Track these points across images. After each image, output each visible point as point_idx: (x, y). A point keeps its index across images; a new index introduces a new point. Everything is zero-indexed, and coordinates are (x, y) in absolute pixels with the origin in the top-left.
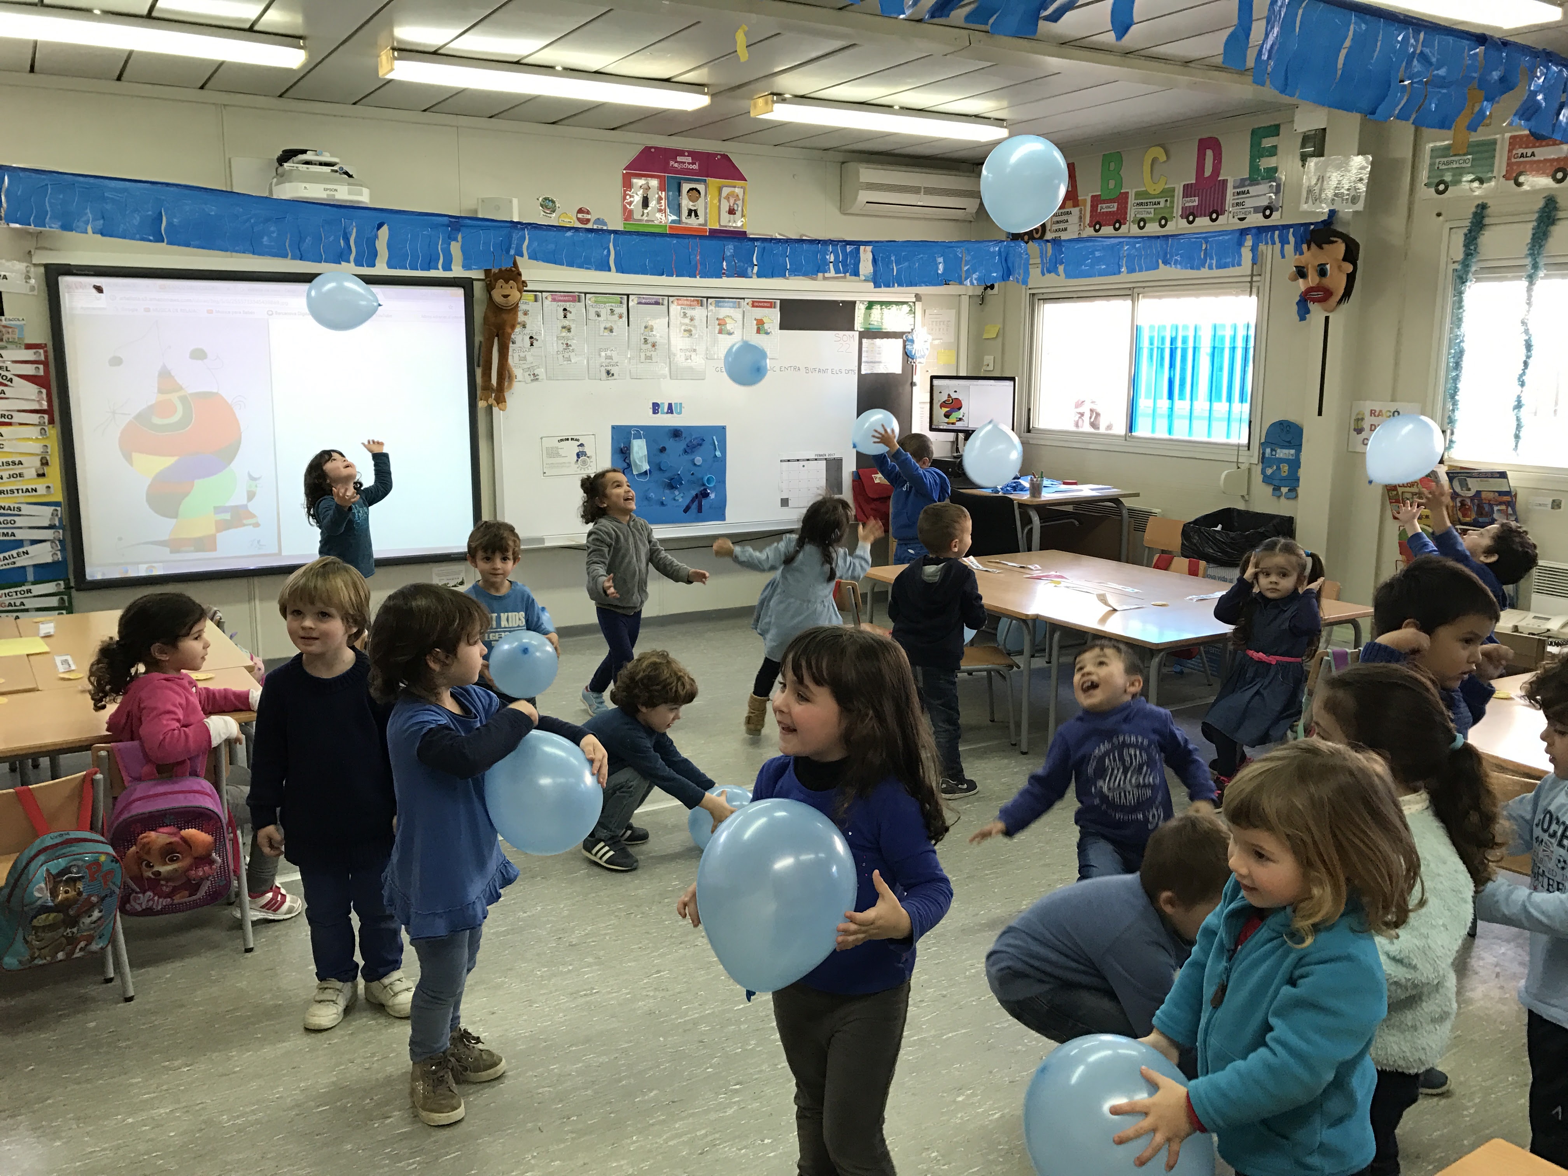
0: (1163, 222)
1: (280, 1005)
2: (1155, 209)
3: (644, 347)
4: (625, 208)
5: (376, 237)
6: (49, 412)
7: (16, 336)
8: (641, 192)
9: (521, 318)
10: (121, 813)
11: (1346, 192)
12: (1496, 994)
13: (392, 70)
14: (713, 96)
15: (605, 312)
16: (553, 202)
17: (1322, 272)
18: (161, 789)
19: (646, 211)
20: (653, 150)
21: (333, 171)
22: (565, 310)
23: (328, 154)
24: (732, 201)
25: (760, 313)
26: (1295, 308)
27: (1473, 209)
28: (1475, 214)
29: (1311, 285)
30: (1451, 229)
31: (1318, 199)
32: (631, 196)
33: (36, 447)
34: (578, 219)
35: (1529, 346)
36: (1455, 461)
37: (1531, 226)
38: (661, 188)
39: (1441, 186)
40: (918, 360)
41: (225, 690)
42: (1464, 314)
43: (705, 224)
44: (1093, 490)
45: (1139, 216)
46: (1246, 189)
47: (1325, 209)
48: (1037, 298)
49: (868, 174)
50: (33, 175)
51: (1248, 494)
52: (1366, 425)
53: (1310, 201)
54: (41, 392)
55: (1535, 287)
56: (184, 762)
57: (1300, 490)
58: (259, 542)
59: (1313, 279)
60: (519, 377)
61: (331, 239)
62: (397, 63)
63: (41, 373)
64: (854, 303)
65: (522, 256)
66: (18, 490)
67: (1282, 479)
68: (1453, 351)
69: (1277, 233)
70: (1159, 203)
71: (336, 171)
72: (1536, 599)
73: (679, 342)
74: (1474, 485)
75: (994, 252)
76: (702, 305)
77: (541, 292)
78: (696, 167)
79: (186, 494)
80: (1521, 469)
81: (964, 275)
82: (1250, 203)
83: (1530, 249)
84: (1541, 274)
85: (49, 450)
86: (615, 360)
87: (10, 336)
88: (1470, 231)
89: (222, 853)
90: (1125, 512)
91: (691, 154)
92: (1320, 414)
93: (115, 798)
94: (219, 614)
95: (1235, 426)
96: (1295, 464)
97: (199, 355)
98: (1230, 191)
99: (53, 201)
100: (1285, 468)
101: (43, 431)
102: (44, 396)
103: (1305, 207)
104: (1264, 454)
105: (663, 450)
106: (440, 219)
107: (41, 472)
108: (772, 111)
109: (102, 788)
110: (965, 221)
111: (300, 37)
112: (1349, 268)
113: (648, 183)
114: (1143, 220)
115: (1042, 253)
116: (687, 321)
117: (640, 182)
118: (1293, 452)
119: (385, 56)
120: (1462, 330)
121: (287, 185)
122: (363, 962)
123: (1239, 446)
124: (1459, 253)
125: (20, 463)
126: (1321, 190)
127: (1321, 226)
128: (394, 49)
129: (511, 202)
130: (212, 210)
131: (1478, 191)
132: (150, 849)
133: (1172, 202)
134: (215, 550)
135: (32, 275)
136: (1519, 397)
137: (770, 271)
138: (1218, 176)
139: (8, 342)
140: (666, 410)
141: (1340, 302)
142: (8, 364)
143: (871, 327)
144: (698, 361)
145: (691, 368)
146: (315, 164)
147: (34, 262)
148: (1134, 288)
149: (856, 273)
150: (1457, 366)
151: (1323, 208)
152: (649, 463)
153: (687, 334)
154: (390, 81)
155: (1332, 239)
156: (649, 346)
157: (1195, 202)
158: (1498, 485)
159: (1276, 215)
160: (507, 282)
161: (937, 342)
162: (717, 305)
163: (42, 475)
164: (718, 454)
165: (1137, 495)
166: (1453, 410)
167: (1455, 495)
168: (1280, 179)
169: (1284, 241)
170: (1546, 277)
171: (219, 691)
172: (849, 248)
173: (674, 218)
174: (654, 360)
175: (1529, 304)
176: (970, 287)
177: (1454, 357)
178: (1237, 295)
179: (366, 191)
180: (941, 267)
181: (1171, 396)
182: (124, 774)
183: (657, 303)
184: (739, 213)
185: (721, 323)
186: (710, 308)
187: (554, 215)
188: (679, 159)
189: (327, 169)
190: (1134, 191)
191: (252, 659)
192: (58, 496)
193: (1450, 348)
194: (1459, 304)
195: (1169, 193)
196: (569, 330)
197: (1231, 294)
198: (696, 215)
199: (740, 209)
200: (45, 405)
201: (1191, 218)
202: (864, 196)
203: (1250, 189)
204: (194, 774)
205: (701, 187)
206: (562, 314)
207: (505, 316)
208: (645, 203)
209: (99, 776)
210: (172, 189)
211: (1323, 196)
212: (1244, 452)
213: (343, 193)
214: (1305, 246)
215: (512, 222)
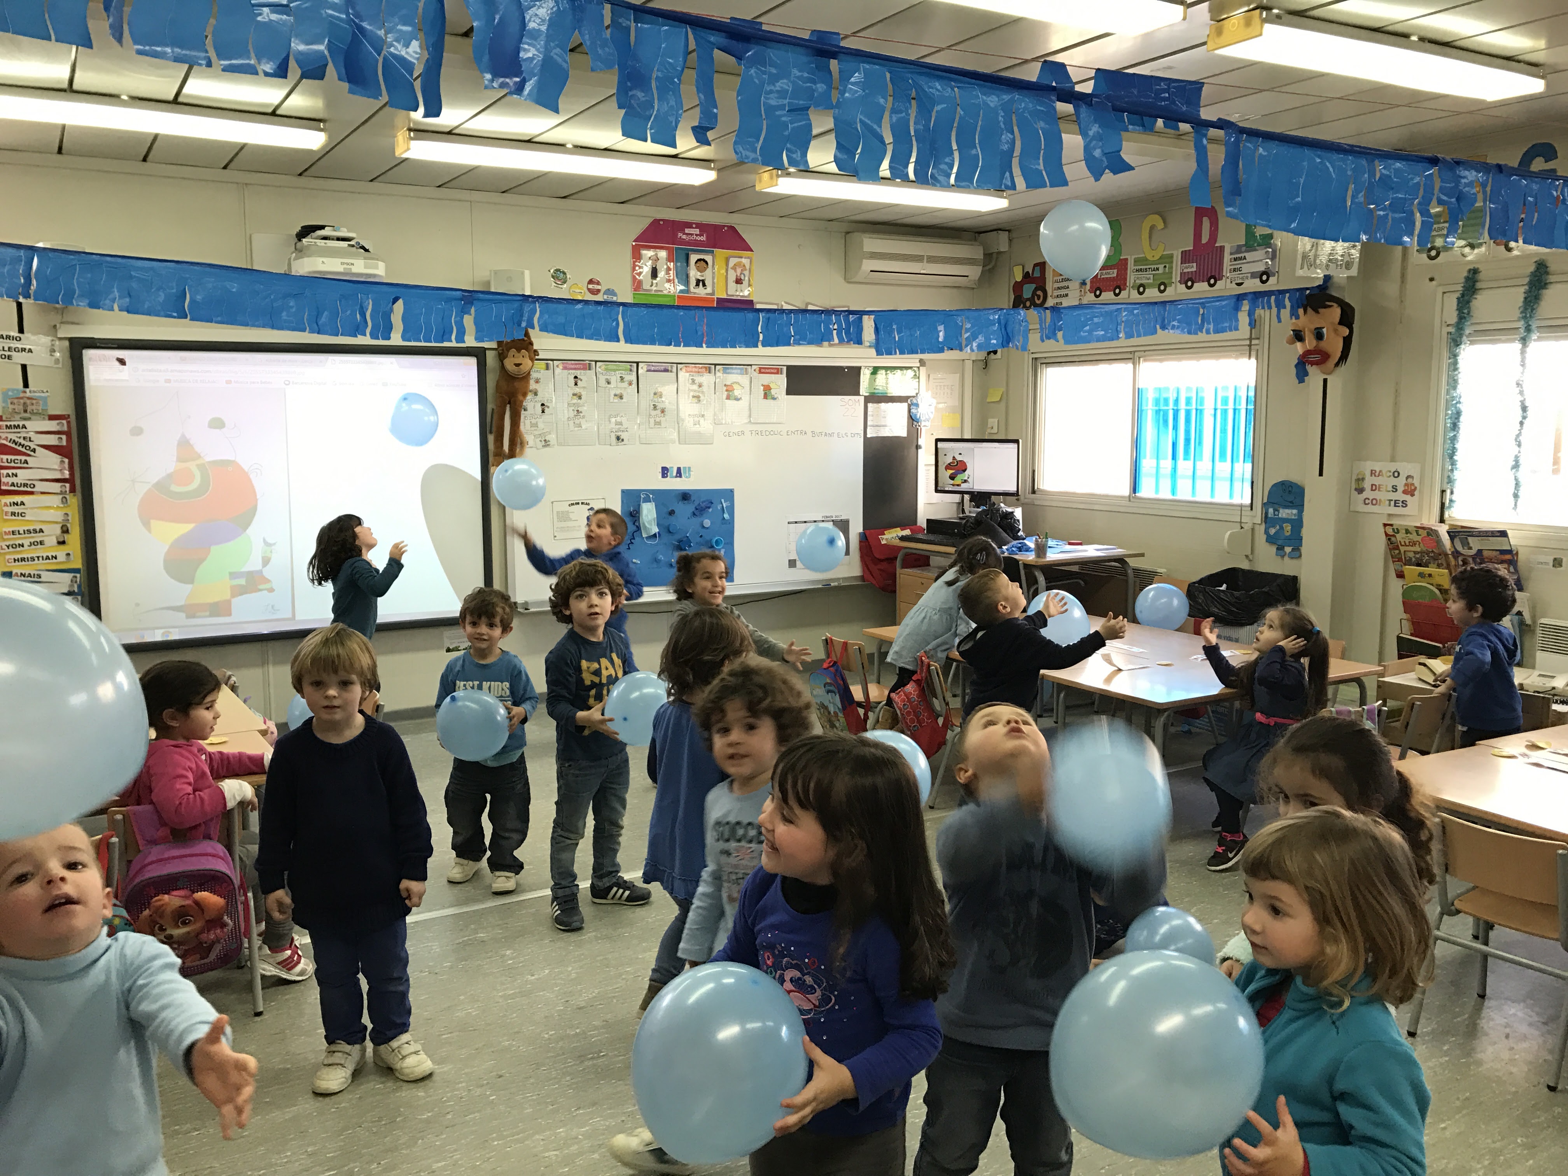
0: (1162, 288)
1: (288, 1069)
2: (1154, 275)
3: (654, 413)
4: (634, 278)
5: (392, 310)
6: (70, 481)
7: (40, 408)
8: (650, 263)
9: (532, 385)
10: (135, 876)
11: (1340, 258)
12: (1506, 1055)
13: (408, 149)
14: (719, 170)
15: (614, 379)
16: (564, 273)
17: (1319, 336)
18: (176, 852)
19: (655, 282)
20: (661, 223)
21: (349, 245)
22: (576, 377)
23: (345, 230)
24: (739, 271)
25: (766, 379)
26: (1294, 371)
27: (1465, 274)
28: (1467, 279)
29: (1308, 348)
30: (1444, 293)
31: (1313, 265)
32: (640, 267)
33: (58, 516)
34: (589, 290)
35: (1524, 409)
36: (1458, 520)
37: (1522, 290)
38: (670, 259)
39: (1434, 253)
40: (923, 424)
41: (239, 753)
42: (1460, 376)
43: (713, 294)
44: (1098, 550)
45: (1139, 282)
46: (1242, 255)
47: (1320, 274)
48: (1039, 363)
49: (871, 243)
50: (63, 255)
51: (1252, 553)
52: (1367, 485)
53: (1306, 266)
54: (62, 462)
55: (1528, 350)
56: (200, 825)
57: (1304, 550)
58: (273, 607)
59: (1310, 342)
60: (531, 443)
61: (349, 312)
62: (413, 143)
63: (64, 443)
64: (858, 369)
65: (533, 328)
66: (38, 557)
67: (1288, 539)
68: (1450, 412)
69: (1273, 298)
70: (1158, 269)
71: (353, 246)
72: (1540, 656)
73: (687, 408)
74: (1476, 544)
75: (994, 320)
76: (710, 372)
77: (552, 360)
78: (703, 238)
79: (201, 561)
80: (1520, 527)
81: (964, 343)
82: (1247, 268)
83: (1522, 313)
84: (1534, 336)
85: (70, 518)
86: (625, 426)
87: (34, 407)
88: (1463, 295)
89: (233, 915)
90: (1130, 572)
91: (699, 226)
92: (1321, 474)
93: (130, 862)
94: (233, 679)
95: (1237, 485)
96: (1297, 524)
97: (217, 424)
98: (1227, 257)
99: (81, 280)
100: (1288, 528)
101: (64, 500)
102: (66, 466)
103: (1300, 273)
104: (1267, 513)
105: (672, 513)
106: (454, 293)
107: (61, 540)
108: (777, 185)
109: (117, 850)
110: (966, 288)
111: (320, 120)
112: (1346, 332)
113: (656, 255)
114: (1142, 285)
115: (1041, 319)
116: (695, 387)
117: (649, 253)
118: (1295, 511)
119: (401, 136)
120: (1458, 391)
121: (306, 260)
122: (372, 1026)
123: (1241, 506)
124: (1452, 316)
125: (41, 531)
126: (1316, 256)
127: (1316, 292)
128: (410, 130)
129: (523, 273)
130: (234, 288)
131: (1472, 255)
132: (163, 911)
133: (1171, 268)
134: (230, 615)
135: (56, 348)
136: (1517, 457)
137: (777, 340)
138: (1215, 242)
139: (32, 413)
140: (675, 474)
141: (1337, 365)
142: (32, 435)
143: (876, 391)
144: (706, 426)
145: (699, 433)
146: (333, 239)
147: (59, 336)
148: (1135, 352)
149: (859, 342)
150: (1455, 426)
151: (1318, 273)
152: (658, 525)
153: (695, 400)
154: (406, 159)
155: (1328, 303)
156: (659, 412)
157: (1193, 268)
158: (1498, 544)
159: (1273, 280)
160: (519, 351)
161: (941, 406)
162: (725, 372)
163: (62, 543)
164: (726, 516)
165: (1142, 555)
166: (1452, 470)
167: (1456, 554)
168: (1276, 245)
169: (1280, 305)
170: (1540, 339)
171: (234, 755)
172: (852, 318)
173: (682, 287)
174: (663, 425)
175: (1523, 365)
176: (971, 353)
177: (1451, 418)
178: (1237, 358)
179: (381, 265)
180: (941, 334)
181: (1174, 457)
182: (138, 837)
183: (666, 370)
184: (745, 283)
185: (729, 389)
186: (718, 374)
187: (565, 286)
188: (687, 231)
189: (344, 244)
190: (1133, 257)
191: (265, 723)
192: (77, 562)
193: (1447, 409)
194: (1454, 366)
195: (1167, 259)
196: (580, 398)
197: (1230, 357)
198: (704, 285)
199: (747, 278)
200: (67, 474)
201: (1189, 284)
202: (868, 265)
203: (1246, 254)
204: (208, 837)
205: (708, 258)
206: (573, 381)
207: (517, 384)
208: (654, 273)
209: (115, 840)
210: (195, 268)
211: (1318, 262)
212: (1247, 512)
213: (359, 267)
214: (1301, 311)
215: (523, 295)
